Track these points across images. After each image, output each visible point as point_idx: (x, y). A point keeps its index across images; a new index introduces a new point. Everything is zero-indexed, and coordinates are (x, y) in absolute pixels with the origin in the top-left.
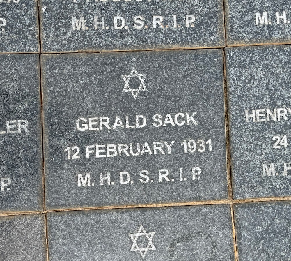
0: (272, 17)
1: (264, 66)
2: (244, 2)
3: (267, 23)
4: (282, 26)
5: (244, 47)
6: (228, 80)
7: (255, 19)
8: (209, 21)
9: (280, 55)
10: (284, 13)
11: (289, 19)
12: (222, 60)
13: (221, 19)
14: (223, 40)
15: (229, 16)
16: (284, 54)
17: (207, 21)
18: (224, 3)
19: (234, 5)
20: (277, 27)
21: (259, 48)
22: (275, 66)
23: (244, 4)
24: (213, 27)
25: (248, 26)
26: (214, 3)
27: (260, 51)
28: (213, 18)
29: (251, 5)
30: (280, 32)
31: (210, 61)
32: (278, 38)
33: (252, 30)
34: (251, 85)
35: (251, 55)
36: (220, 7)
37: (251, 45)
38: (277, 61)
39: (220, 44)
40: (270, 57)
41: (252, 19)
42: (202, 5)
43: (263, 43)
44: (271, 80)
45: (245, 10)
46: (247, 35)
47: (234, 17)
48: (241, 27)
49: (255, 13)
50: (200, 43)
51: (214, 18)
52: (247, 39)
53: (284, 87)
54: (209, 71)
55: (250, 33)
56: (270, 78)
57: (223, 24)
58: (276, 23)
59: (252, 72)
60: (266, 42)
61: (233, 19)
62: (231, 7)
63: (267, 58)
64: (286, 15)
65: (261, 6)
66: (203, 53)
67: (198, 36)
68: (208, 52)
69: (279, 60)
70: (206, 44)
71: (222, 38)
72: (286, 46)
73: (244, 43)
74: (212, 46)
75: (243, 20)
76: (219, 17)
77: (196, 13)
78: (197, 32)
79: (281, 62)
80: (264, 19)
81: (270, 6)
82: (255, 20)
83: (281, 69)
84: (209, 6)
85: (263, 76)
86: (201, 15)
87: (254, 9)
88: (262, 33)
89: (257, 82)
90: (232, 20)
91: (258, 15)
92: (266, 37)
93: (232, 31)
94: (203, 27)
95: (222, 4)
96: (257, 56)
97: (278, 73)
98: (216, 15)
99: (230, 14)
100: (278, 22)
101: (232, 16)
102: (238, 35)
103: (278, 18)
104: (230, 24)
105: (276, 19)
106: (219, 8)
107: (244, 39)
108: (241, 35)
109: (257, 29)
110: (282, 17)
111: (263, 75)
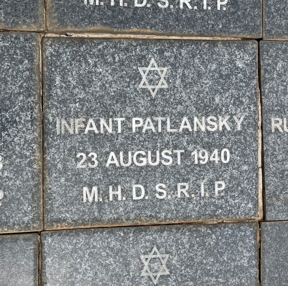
0: (104, 192)
1: (90, 254)
2: (69, 174)
3: (96, 200)
4: (115, 204)
5: (66, 231)
6: (44, 274)
7: (82, 195)
8: (22, 198)
9: (111, 241)
10: (119, 188)
11: (125, 195)
12: (37, 248)
13: (38, 195)
14: (40, 222)
15: (49, 191)
16: (117, 240)
17: (20, 198)
18: (43, 174)
19: (56, 178)
20: (109, 205)
21: (85, 233)
22: (104, 255)
23: (68, 176)
24: (27, 205)
25: (72, 203)
26: (29, 174)
27: (86, 236)
28: (27, 194)
29: (78, 178)
30: (113, 212)
31: (21, 250)
32: (110, 218)
33: (78, 209)
34: (73, 279)
35: (74, 241)
36: (37, 179)
37: (75, 228)
38: (108, 248)
39: (36, 226)
40: (98, 243)
41: (78, 195)
42: (14, 177)
43: (91, 225)
44: (99, 273)
45: (69, 183)
46: (72, 215)
47: (55, 193)
48: (64, 205)
49: (82, 188)
50: (9, 226)
51: (29, 194)
52: (70, 221)
53: (115, 281)
54: (19, 263)
55: (75, 212)
56: (98, 270)
57: (40, 201)
58: (109, 200)
59: (75, 263)
60: (95, 225)
61: (54, 195)
62: (51, 180)
63: (94, 244)
64: (122, 189)
65: (90, 179)
66: (12, 240)
67: (7, 217)
68: (18, 238)
69: (110, 248)
70: (17, 227)
71: (38, 219)
72: (120, 230)
73: (66, 226)
74: (25, 230)
75: (66, 196)
76: (36, 192)
77: (5, 187)
78: (6, 212)
79: (112, 249)
80: (93, 195)
81: (102, 178)
82: (81, 197)
83: (112, 258)
84: (22, 177)
85: (89, 268)
86: (12, 190)
87: (82, 183)
88: (90, 213)
89: (81, 276)
90: (52, 196)
91: (85, 189)
92: (95, 218)
93: (52, 210)
94: (14, 206)
95: (41, 175)
96: (82, 243)
97: (108, 264)
98: (32, 190)
99: (50, 189)
100: (111, 199)
101: (53, 191)
102: (59, 215)
103: (111, 193)
104: (50, 202)
105: (108, 195)
106: (36, 181)
107: (67, 220)
108: (63, 215)
109: (84, 207)
110: (116, 193)
111: (89, 266)
